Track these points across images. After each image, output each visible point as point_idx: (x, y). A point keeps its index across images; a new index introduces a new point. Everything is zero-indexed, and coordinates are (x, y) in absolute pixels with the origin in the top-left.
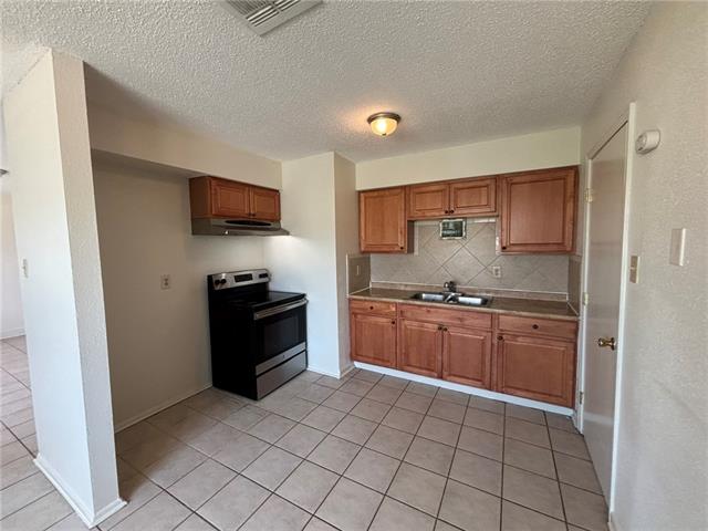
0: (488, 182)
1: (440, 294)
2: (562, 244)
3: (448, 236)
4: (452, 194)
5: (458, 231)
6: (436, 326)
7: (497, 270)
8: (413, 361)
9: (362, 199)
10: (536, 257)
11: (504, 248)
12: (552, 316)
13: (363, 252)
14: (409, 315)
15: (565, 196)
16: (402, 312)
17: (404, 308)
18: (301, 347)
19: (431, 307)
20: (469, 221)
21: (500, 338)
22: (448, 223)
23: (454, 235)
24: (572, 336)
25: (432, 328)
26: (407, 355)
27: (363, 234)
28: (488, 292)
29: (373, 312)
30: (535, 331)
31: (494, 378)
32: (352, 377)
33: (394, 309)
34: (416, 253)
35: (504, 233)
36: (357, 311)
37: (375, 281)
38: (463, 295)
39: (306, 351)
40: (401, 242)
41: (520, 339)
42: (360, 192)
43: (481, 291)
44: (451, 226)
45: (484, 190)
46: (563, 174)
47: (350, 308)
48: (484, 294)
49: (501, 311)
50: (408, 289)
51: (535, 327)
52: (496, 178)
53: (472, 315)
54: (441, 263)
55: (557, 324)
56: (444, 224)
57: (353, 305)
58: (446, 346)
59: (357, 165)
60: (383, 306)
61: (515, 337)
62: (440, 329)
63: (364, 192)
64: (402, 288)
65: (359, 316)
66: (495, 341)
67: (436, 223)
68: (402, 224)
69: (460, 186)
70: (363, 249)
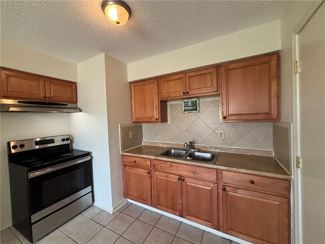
0: (211, 70)
1: (184, 150)
2: (269, 113)
3: (188, 110)
4: (187, 80)
5: (195, 107)
6: (177, 177)
7: (221, 133)
8: (162, 202)
9: (132, 87)
10: (249, 124)
11: (225, 118)
12: (266, 174)
13: (135, 122)
14: (158, 168)
15: (269, 75)
16: (154, 165)
17: (155, 162)
18: (89, 189)
19: (173, 162)
20: (201, 100)
21: (224, 189)
22: (188, 102)
23: (192, 110)
24: (285, 193)
25: (174, 179)
26: (158, 197)
27: (133, 111)
28: (216, 148)
29: (135, 165)
30: (252, 185)
31: (221, 221)
32: (122, 212)
33: (149, 163)
34: (169, 122)
35: (225, 107)
36: (127, 164)
37: (146, 140)
38: (198, 152)
39: (92, 192)
40: (156, 115)
41: (240, 191)
42: (131, 83)
43: (211, 147)
44: (190, 104)
45: (209, 76)
46: (267, 59)
47: (123, 161)
48: (213, 150)
49: (224, 168)
50: (165, 146)
51: (252, 182)
52: (217, 67)
53: (202, 169)
54: (185, 129)
55: (271, 180)
56: (185, 103)
57: (124, 160)
58: (184, 192)
59: (128, 65)
60: (143, 160)
61: (236, 188)
62: (179, 179)
63: (134, 82)
64: (161, 146)
65: (127, 167)
66: (220, 191)
67: (180, 102)
68: (156, 102)
69: (192, 74)
70: (134, 120)
